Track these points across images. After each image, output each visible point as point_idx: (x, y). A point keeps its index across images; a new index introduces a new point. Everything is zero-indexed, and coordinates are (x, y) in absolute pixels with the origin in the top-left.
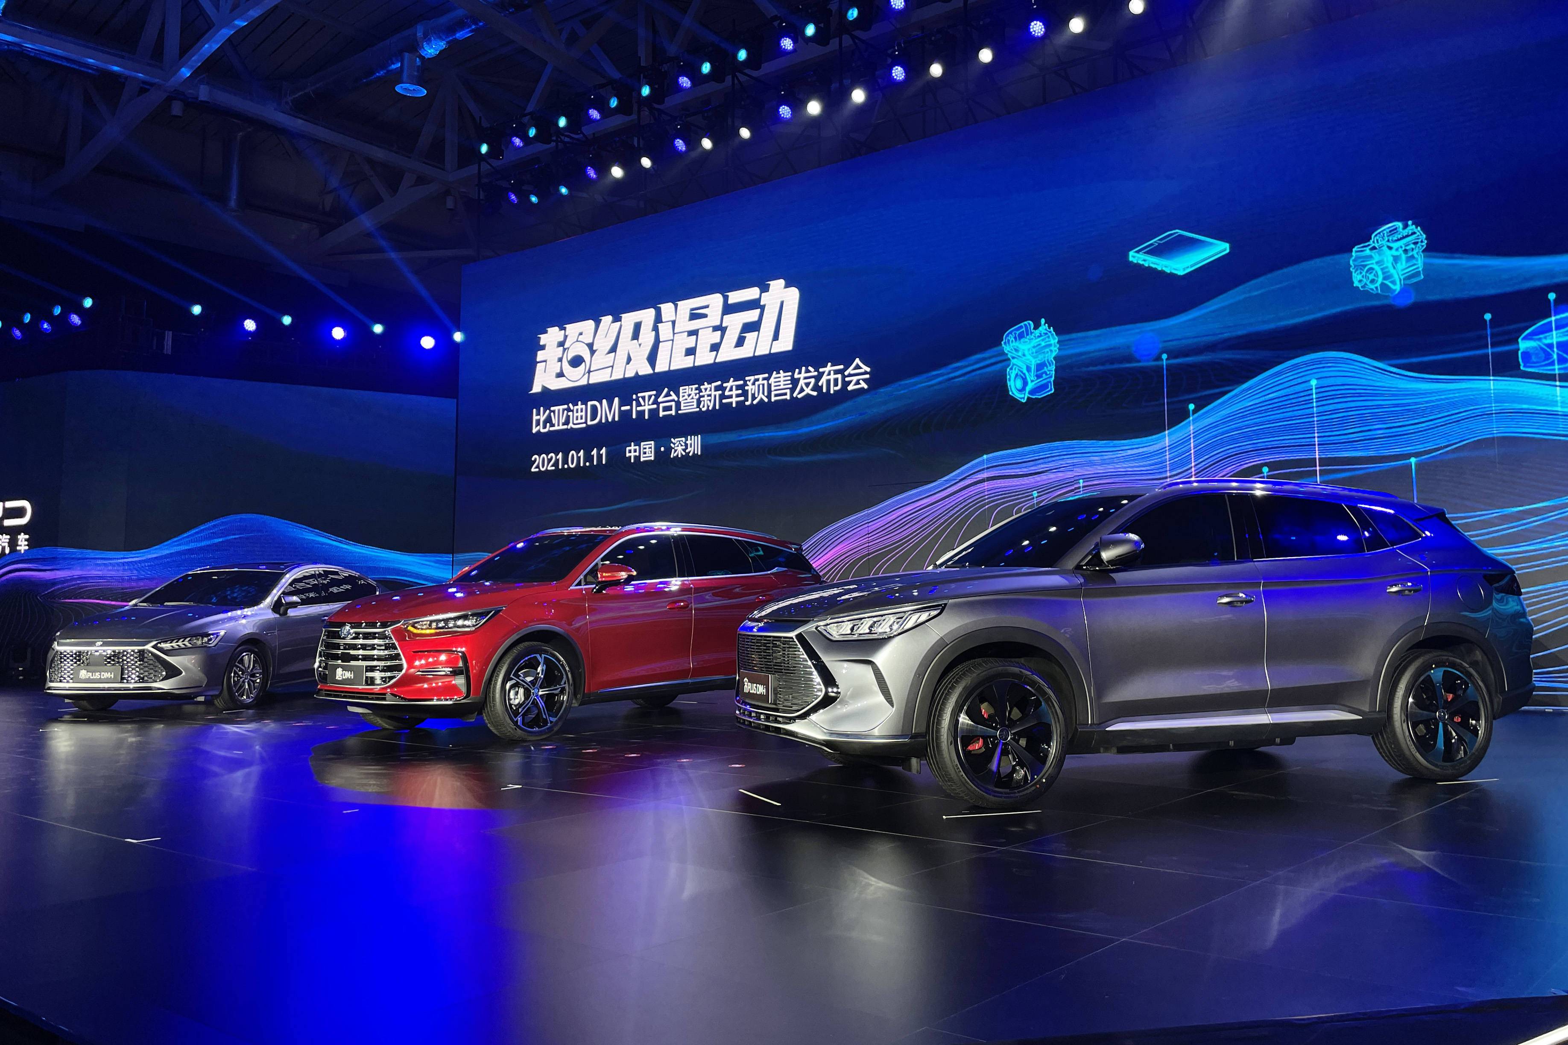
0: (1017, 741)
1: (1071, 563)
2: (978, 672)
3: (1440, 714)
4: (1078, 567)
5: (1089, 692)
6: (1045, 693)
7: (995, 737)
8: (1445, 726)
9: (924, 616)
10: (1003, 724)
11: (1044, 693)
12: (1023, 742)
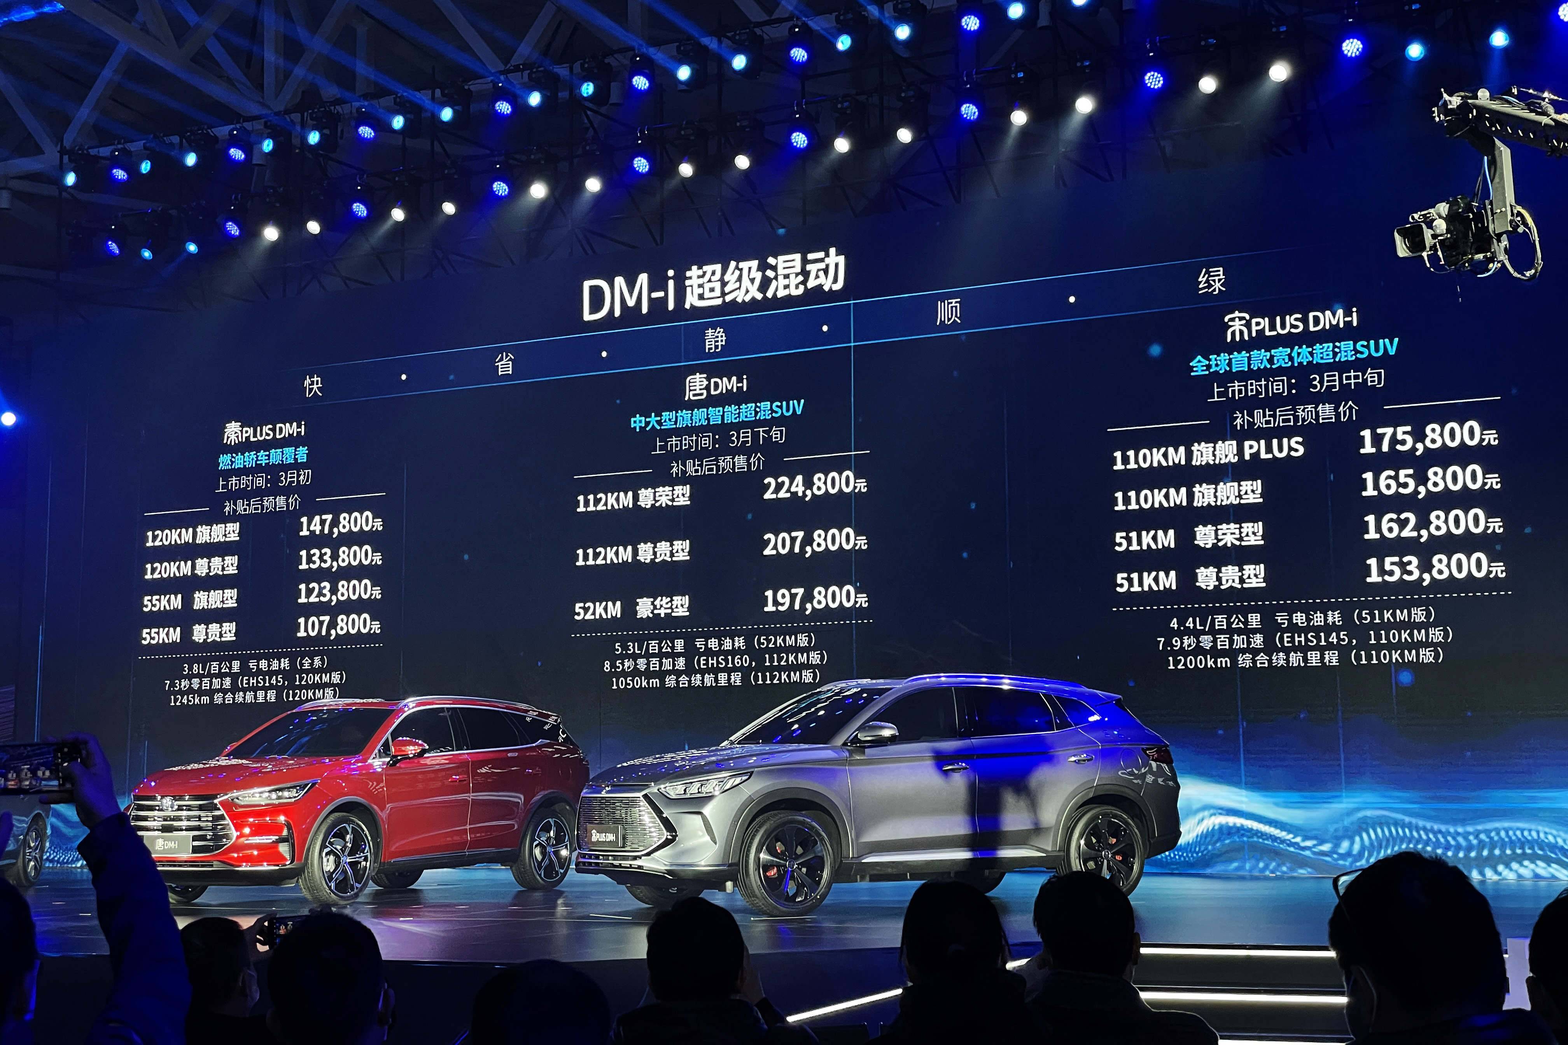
0: (800, 870)
1: (839, 741)
2: (775, 819)
3: (1105, 854)
4: (845, 744)
5: (851, 835)
6: (821, 835)
7: (785, 866)
8: (1109, 862)
9: (738, 780)
10: (790, 857)
11: (819, 835)
12: (804, 870)
